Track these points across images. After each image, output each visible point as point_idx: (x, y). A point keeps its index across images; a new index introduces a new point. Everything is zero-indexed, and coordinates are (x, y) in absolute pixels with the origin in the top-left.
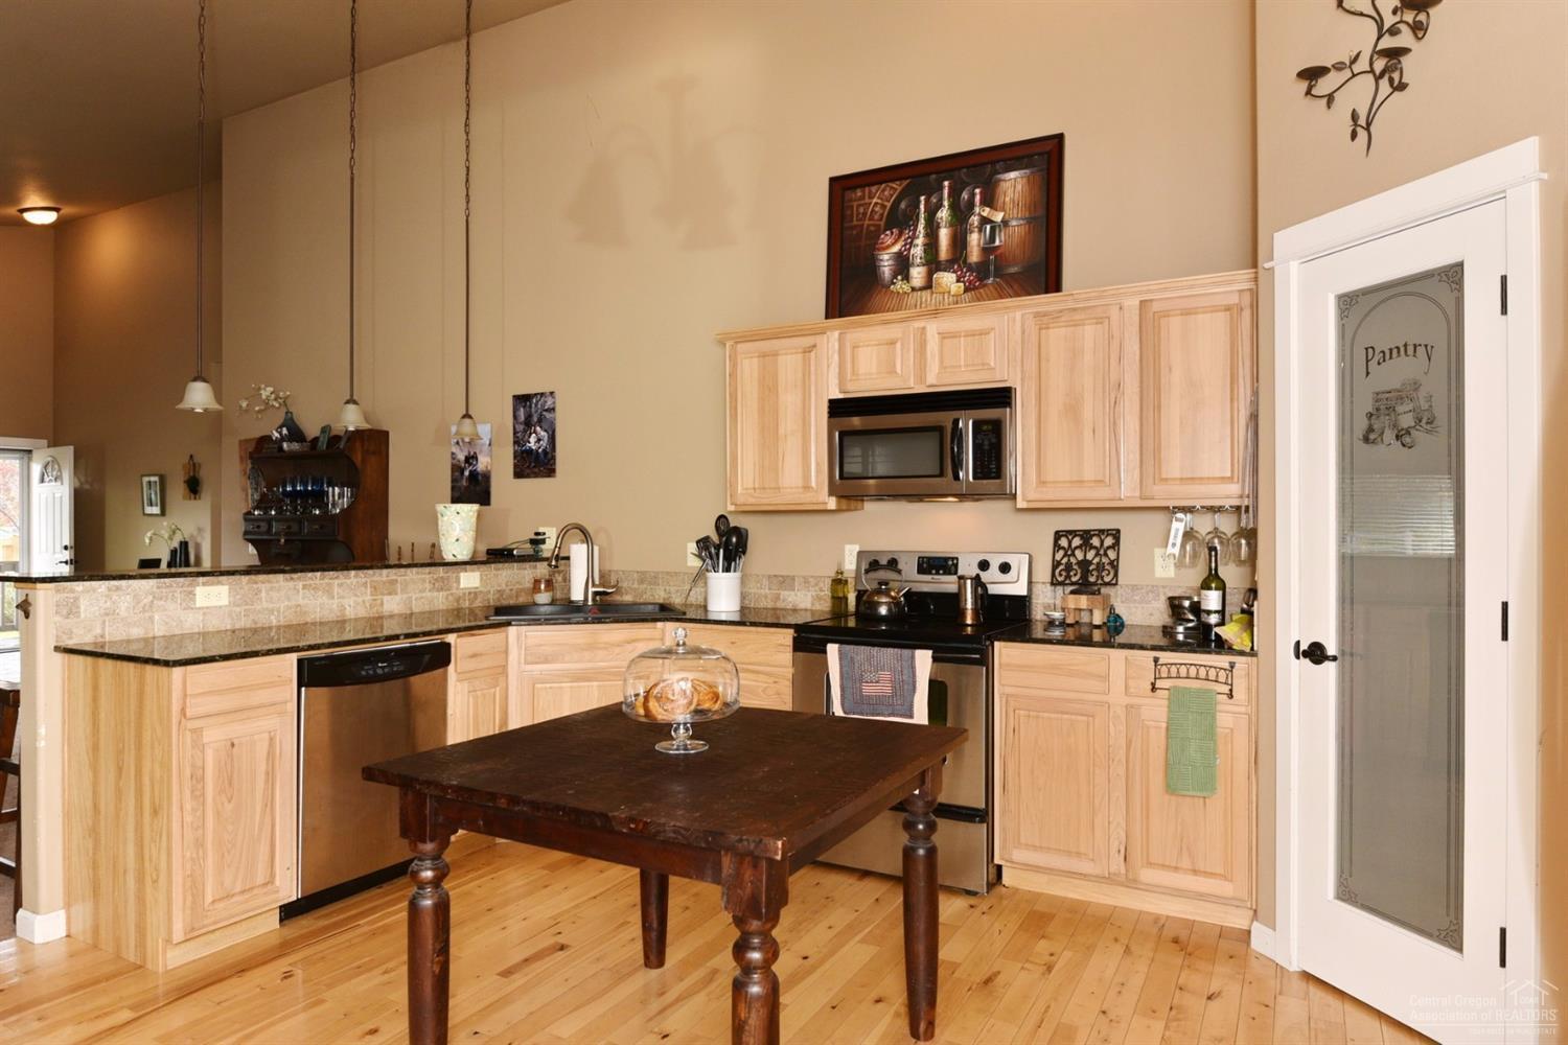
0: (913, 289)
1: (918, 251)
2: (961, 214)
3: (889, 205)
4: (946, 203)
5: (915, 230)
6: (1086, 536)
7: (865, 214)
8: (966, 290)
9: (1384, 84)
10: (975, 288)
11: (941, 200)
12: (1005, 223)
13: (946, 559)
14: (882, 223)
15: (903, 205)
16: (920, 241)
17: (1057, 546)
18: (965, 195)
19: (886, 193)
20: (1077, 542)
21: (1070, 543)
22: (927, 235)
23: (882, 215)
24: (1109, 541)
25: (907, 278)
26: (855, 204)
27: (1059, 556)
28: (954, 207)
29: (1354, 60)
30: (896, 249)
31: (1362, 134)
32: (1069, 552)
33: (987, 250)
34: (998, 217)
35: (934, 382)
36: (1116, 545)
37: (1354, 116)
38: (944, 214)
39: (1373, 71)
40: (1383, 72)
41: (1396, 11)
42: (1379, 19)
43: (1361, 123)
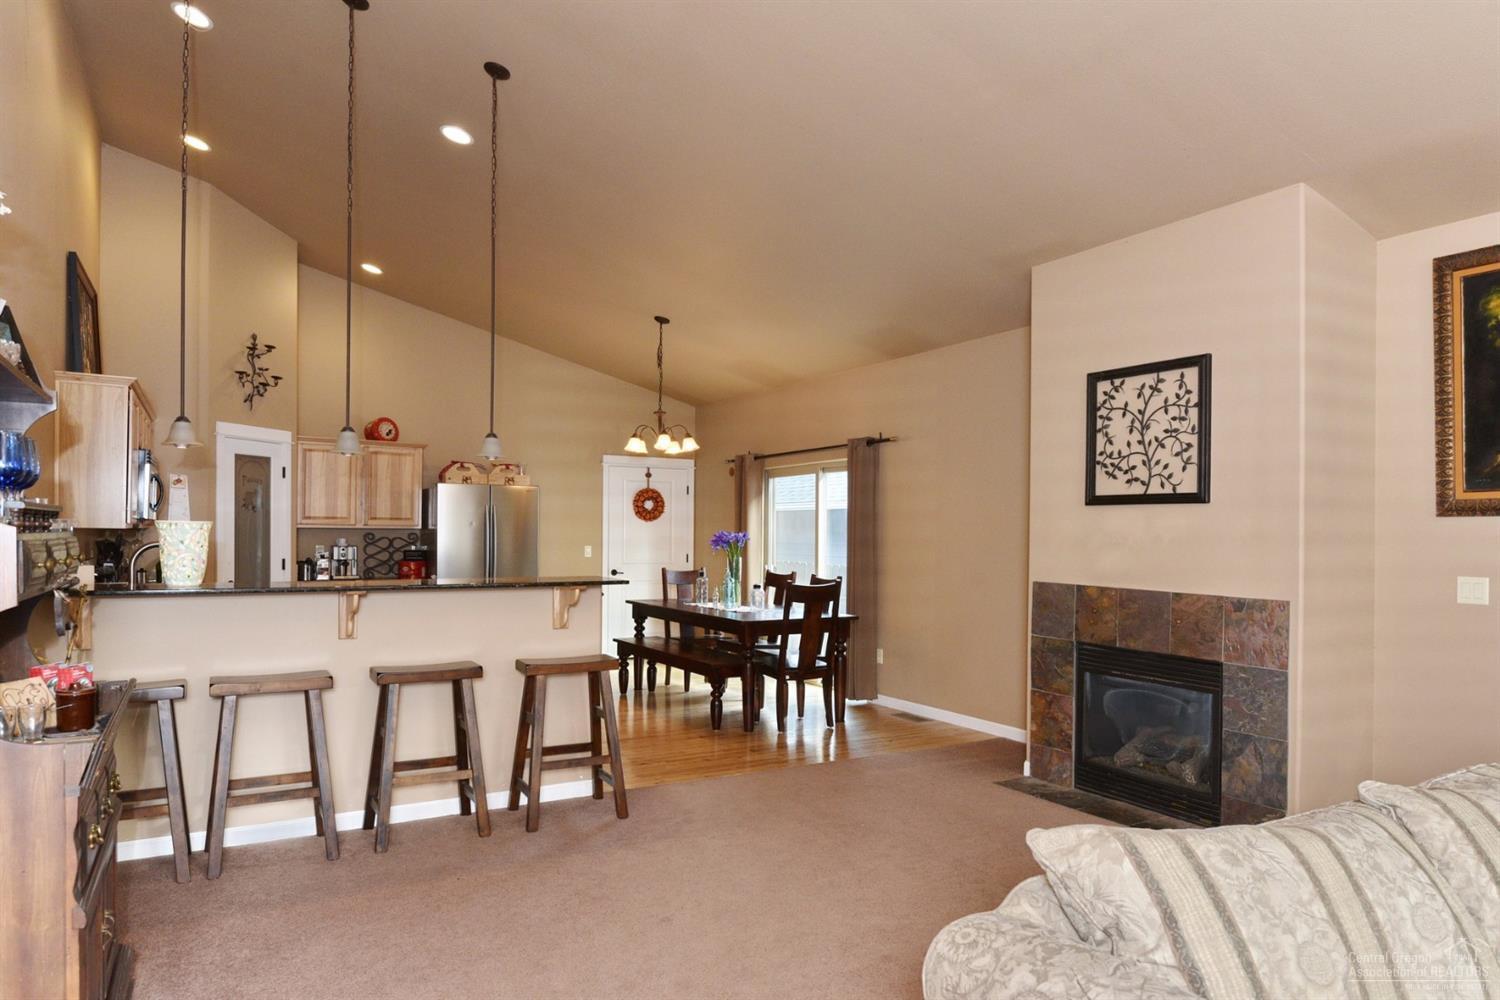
9: (256, 390)
29: (249, 375)
31: (248, 402)
37: (249, 396)
39: (252, 383)
40: (257, 387)
41: (260, 369)
42: (253, 366)
43: (249, 399)
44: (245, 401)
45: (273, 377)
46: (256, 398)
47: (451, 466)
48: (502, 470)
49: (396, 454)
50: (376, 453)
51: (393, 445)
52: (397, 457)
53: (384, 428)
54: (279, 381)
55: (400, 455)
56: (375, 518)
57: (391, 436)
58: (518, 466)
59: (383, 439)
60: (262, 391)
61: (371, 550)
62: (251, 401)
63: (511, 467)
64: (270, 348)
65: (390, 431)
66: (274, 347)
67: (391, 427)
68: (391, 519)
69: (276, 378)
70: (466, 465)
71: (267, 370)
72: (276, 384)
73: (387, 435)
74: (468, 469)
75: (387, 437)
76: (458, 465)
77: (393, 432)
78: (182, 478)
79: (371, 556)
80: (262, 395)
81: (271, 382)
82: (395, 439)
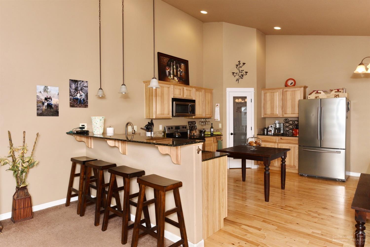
0: (171, 79)
1: (172, 72)
2: (177, 68)
3: (167, 62)
4: (175, 65)
5: (171, 68)
6: (192, 122)
7: (164, 62)
8: (178, 81)
9: (240, 77)
10: (179, 81)
11: (174, 64)
12: (182, 72)
13: (179, 127)
14: (166, 65)
15: (169, 63)
16: (172, 70)
17: (189, 124)
18: (177, 65)
19: (167, 59)
20: (191, 123)
21: (194, 123)
22: (173, 70)
23: (166, 63)
24: (195, 123)
25: (170, 76)
26: (162, 59)
27: (189, 125)
28: (176, 66)
29: (237, 73)
30: (169, 70)
31: (237, 81)
32: (191, 125)
33: (180, 75)
34: (181, 70)
35: (186, 97)
36: (195, 124)
37: (237, 79)
38: (175, 67)
39: (239, 75)
40: (240, 76)
41: (241, 71)
42: (239, 70)
43: (237, 80)
44: (236, 81)
45: (245, 72)
46: (240, 80)
47: (312, 92)
48: (335, 92)
49: (293, 91)
50: (286, 91)
51: (294, 88)
52: (294, 92)
53: (289, 83)
54: (247, 73)
55: (294, 91)
56: (286, 114)
57: (292, 85)
58: (343, 89)
59: (289, 86)
60: (242, 77)
61: (287, 125)
62: (238, 81)
63: (340, 90)
64: (244, 64)
65: (292, 83)
66: (245, 63)
67: (293, 81)
68: (292, 114)
69: (246, 72)
70: (319, 92)
71: (243, 70)
72: (246, 74)
73: (291, 84)
74: (320, 93)
75: (291, 85)
76: (316, 92)
77: (293, 83)
78: (218, 105)
79: (287, 127)
80: (242, 78)
81: (245, 73)
82: (294, 85)
